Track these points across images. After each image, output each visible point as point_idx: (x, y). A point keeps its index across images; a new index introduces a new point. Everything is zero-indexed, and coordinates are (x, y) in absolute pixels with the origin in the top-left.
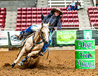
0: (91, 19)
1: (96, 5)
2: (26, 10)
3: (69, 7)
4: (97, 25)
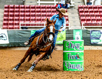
0: (82, 18)
1: (87, 3)
2: (13, 8)
3: (59, 5)
4: (88, 24)
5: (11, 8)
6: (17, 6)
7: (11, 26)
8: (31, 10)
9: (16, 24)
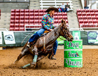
1: (85, 7)
4: (86, 26)
5: (17, 12)
6: (23, 10)
7: (17, 28)
8: (35, 13)
9: (21, 26)
